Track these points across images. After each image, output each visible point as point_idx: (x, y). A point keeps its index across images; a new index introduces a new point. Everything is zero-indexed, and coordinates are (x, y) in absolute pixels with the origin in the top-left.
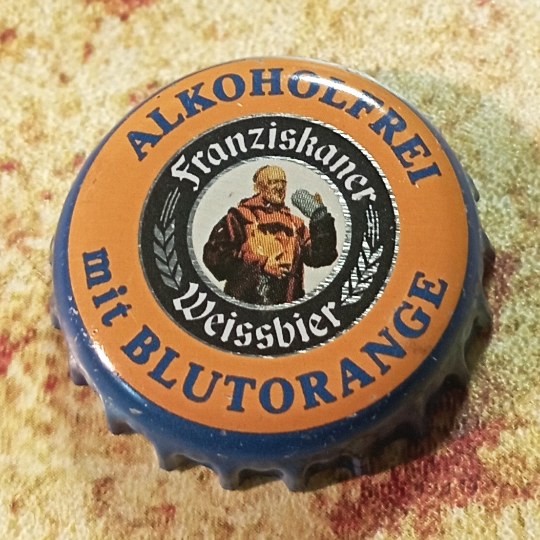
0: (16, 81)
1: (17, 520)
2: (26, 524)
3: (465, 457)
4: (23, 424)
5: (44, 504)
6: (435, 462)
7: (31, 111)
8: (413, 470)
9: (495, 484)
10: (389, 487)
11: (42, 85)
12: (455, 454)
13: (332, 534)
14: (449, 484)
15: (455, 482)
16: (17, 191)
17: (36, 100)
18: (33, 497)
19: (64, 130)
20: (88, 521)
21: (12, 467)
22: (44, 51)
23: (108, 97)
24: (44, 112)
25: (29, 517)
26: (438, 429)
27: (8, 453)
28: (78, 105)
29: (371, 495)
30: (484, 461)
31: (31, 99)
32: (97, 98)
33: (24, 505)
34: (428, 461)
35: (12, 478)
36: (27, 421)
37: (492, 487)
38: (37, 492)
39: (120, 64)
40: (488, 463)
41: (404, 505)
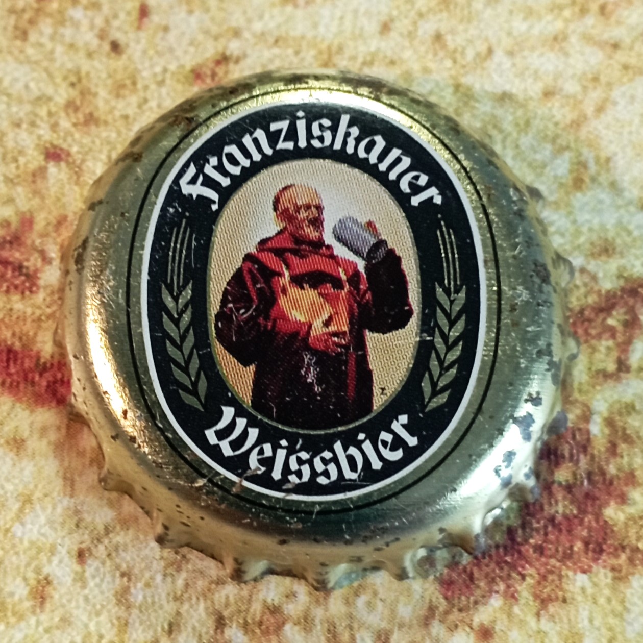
0: (59, 49)
1: (84, 571)
2: (94, 577)
3: (590, 517)
4: (87, 463)
5: (114, 554)
6: (557, 522)
7: (78, 87)
8: (532, 529)
9: (623, 548)
10: (505, 547)
11: (90, 55)
12: (579, 513)
13: (442, 600)
14: (571, 547)
15: (578, 546)
16: (67, 187)
17: (83, 73)
18: (101, 548)
19: (117, 114)
20: (165, 575)
21: (77, 512)
22: (90, 13)
23: (168, 75)
24: (93, 90)
25: (97, 569)
26: (560, 484)
27: (72, 496)
28: (134, 83)
29: (484, 558)
30: (611, 522)
31: (78, 73)
32: (155, 75)
33: (91, 554)
34: (548, 520)
35: (77, 526)
36: (92, 462)
37: (619, 552)
38: (106, 541)
39: (183, 33)
40: (615, 525)
41: (520, 569)
